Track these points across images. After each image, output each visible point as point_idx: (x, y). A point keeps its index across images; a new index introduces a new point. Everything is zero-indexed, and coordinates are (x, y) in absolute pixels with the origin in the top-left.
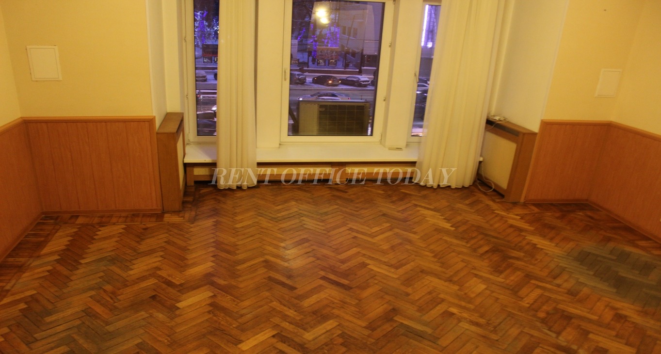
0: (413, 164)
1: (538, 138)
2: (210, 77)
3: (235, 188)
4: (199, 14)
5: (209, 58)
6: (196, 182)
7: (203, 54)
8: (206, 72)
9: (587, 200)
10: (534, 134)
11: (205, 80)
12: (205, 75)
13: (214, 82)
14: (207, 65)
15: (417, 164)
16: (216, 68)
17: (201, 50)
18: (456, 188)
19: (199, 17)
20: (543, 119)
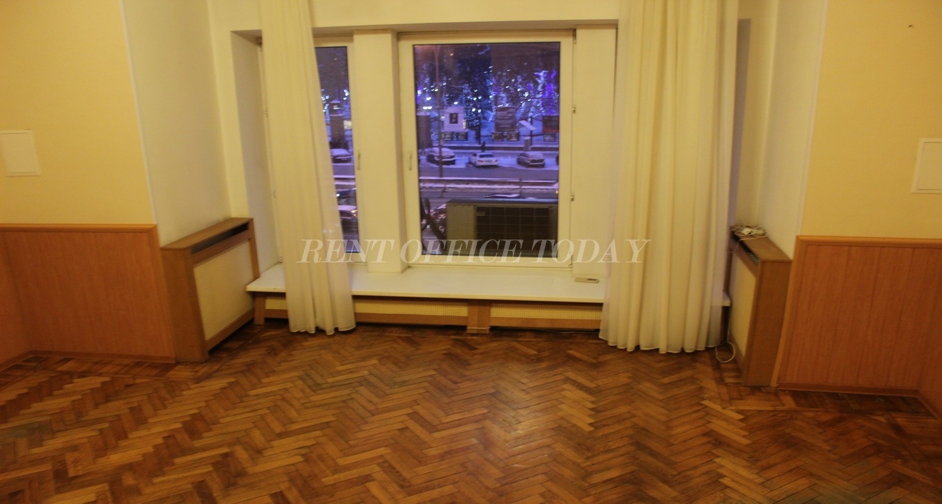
0: (598, 306)
1: (793, 269)
2: (549, 161)
3: (313, 332)
4: (541, 74)
5: (551, 135)
6: (268, 320)
7: (543, 129)
8: (545, 154)
9: (916, 392)
10: (788, 263)
11: (543, 166)
12: (542, 158)
13: (556, 169)
14: (549, 144)
15: (604, 307)
16: (557, 149)
17: (541, 123)
18: (668, 354)
19: (542, 79)
20: (799, 234)
